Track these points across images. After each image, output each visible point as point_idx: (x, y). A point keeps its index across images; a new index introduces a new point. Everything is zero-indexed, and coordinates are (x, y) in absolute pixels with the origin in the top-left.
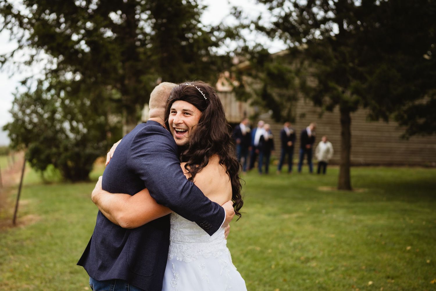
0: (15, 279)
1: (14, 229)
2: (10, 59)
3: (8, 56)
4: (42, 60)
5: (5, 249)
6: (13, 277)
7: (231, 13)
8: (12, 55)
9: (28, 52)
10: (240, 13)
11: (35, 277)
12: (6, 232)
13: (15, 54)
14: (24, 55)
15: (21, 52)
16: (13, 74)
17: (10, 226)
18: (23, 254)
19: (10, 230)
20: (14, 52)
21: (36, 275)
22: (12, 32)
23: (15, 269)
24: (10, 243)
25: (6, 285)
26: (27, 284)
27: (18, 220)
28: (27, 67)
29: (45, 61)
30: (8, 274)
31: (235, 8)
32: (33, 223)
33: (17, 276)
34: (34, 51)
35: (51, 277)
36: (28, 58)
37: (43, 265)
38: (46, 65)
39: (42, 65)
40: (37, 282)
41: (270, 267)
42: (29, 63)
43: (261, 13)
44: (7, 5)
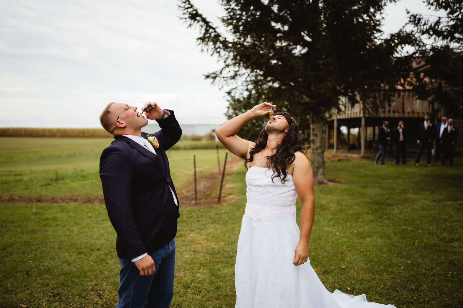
0: (208, 240)
1: (218, 205)
2: (220, 75)
3: (218, 73)
4: (244, 74)
5: (208, 220)
6: (207, 239)
7: (410, 21)
8: (221, 72)
9: (232, 69)
10: (419, 20)
11: (222, 240)
12: (212, 207)
13: (224, 72)
14: (229, 72)
15: (227, 69)
16: (222, 87)
17: (216, 204)
18: (218, 224)
19: (215, 206)
20: (222, 69)
21: (223, 238)
22: (220, 55)
23: (210, 234)
24: (212, 215)
25: (200, 244)
26: (215, 244)
27: (222, 199)
28: (232, 81)
29: (246, 75)
30: (204, 237)
31: (415, 17)
32: (233, 202)
33: (210, 238)
34: (237, 69)
35: (233, 241)
36: (232, 74)
37: (230, 232)
38: (246, 78)
39: (243, 78)
40: (222, 244)
41: (414, 244)
42: (233, 78)
43: (440, 18)
44: (216, 34)
